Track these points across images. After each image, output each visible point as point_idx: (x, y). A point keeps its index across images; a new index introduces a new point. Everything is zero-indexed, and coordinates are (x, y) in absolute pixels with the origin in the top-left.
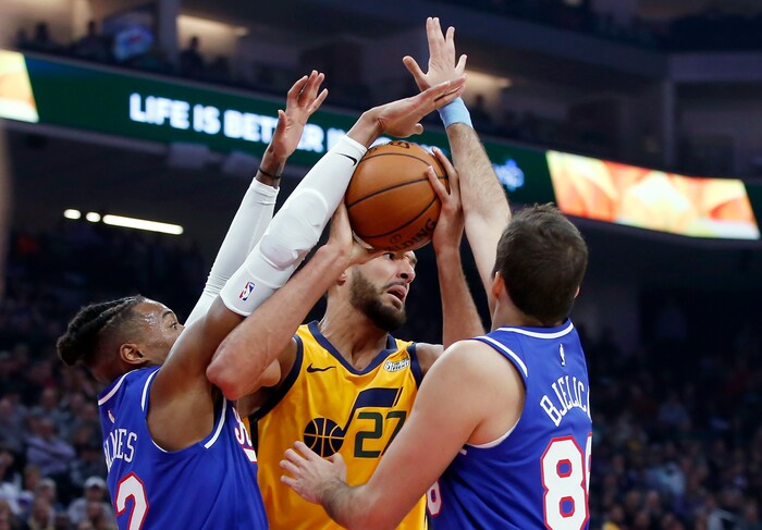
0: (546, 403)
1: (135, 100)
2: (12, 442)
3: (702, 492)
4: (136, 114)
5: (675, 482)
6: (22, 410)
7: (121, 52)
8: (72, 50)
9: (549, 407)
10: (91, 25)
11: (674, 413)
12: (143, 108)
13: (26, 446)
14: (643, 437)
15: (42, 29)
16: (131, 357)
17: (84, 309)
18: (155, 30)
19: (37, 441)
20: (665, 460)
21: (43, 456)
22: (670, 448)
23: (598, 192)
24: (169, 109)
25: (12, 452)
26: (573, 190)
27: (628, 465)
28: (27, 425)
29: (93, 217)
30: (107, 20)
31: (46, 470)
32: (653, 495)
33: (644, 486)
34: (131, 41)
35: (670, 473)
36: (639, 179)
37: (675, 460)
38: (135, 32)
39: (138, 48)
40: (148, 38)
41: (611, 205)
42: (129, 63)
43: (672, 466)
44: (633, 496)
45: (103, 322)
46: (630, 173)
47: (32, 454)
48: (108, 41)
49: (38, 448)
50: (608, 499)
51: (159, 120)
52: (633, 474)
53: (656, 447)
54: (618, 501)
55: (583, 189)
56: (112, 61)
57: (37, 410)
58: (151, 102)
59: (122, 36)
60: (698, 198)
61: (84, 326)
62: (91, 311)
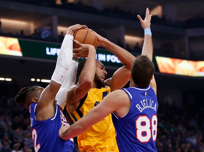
0: (138, 106)
1: (47, 49)
2: (20, 140)
3: (201, 143)
4: (48, 53)
5: (194, 141)
6: (22, 131)
7: (43, 37)
8: (30, 37)
9: (139, 107)
10: (35, 30)
11: (193, 123)
12: (50, 51)
13: (24, 141)
14: (185, 130)
15: (22, 32)
16: (34, 101)
17: (23, 89)
18: (51, 31)
19: (27, 139)
20: (191, 135)
21: (29, 143)
22: (192, 132)
23: (170, 66)
24: (57, 51)
25: (20, 143)
26: (163, 66)
27: (182, 137)
28: (24, 135)
29: (38, 80)
30: (39, 29)
31: (30, 147)
32: (188, 145)
33: (186, 143)
34: (46, 34)
35: (192, 139)
36: (180, 62)
37: (194, 135)
38: (46, 31)
39: (47, 36)
40: (50, 33)
41: (173, 69)
42: (46, 39)
43: (193, 137)
44: (183, 145)
45: (27, 92)
46: (178, 61)
47: (26, 143)
48: (40, 34)
49: (27, 141)
50: (177, 146)
51: (54, 54)
52: (183, 140)
53: (189, 132)
54: (180, 147)
55: (166, 66)
56: (41, 39)
57: (26, 131)
58: (52, 49)
59: (43, 33)
60: (196, 67)
61: (22, 93)
62: (25, 89)
